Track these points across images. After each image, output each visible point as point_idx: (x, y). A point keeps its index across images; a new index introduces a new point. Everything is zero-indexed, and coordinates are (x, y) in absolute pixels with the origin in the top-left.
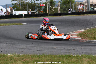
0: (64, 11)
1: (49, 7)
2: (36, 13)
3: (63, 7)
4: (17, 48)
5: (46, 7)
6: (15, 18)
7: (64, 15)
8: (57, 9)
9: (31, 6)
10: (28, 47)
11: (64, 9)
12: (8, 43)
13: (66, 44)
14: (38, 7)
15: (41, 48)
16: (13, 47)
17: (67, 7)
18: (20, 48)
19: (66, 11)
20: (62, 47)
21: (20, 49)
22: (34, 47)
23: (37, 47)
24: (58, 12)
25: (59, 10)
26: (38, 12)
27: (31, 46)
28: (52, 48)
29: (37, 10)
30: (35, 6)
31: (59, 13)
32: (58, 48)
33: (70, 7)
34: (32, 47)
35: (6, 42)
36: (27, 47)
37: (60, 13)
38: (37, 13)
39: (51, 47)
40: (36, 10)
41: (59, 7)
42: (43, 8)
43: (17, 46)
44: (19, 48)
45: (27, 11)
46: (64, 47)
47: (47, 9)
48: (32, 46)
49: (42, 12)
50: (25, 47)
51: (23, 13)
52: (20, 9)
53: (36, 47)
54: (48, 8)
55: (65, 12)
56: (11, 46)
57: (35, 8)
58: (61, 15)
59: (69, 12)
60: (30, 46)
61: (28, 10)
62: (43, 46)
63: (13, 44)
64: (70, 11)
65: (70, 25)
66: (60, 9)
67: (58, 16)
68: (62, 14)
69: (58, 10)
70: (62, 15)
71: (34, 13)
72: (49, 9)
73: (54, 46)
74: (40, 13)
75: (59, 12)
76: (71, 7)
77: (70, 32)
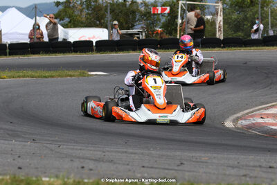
0: (235, 32)
1: (182, 18)
2: (138, 38)
3: (234, 16)
4: (72, 158)
5: (173, 15)
6: (64, 52)
7: (235, 46)
8: (213, 23)
9: (121, 12)
10: (109, 154)
11: (236, 25)
12: (39, 139)
13: (241, 146)
14: (145, 15)
16: (58, 152)
17: (245, 19)
18: (83, 158)
19: (243, 30)
21: (82, 160)
22: (132, 153)
23: (142, 154)
24: (215, 34)
25: (217, 27)
26: (144, 34)
27: (123, 152)
28: (194, 160)
29: (143, 28)
30: (133, 12)
31: (219, 39)
32: (214, 161)
33: (258, 18)
34: (124, 154)
35: (34, 137)
36: (107, 153)
37: (222, 38)
38: (143, 37)
39: (190, 155)
40: (140, 26)
41: (220, 19)
42: (163, 20)
43: (70, 151)
44: (79, 158)
45: (106, 27)
46: (237, 157)
47: (177, 24)
48: (126, 152)
49: (157, 33)
50: (99, 154)
51: (94, 37)
52: (82, 23)
53: (137, 157)
54: (180, 21)
55: (240, 34)
56: (52, 150)
57: (135, 18)
58: (224, 47)
59: (255, 37)
60: (119, 152)
61: (109, 26)
62: (164, 153)
63: (57, 141)
64: (257, 30)
65: (255, 82)
66: (222, 23)
67: (215, 47)
68: (227, 43)
69: (215, 28)
70: (229, 47)
71: (132, 35)
72: (182, 23)
73: (203, 155)
74: (154, 37)
75: (220, 35)
76: (260, 17)
77: (257, 106)
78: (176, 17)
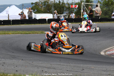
0: (105, 15)
3: (105, 9)
4: (38, 67)
5: (79, 8)
7: (105, 21)
9: (58, 7)
10: (54, 65)
11: (105, 13)
12: (24, 59)
14: (68, 8)
15: (73, 68)
16: (32, 65)
17: (109, 10)
18: (43, 67)
20: (103, 66)
21: (42, 68)
22: (63, 65)
23: (67, 65)
26: (67, 16)
27: (59, 65)
28: (88, 68)
29: (67, 14)
30: (63, 7)
35: (22, 58)
36: (52, 65)
39: (86, 66)
40: (66, 13)
42: (75, 10)
43: (37, 64)
44: (41, 67)
45: (52, 13)
46: (106, 67)
47: (81, 12)
48: (60, 65)
50: (49, 65)
51: (47, 17)
52: (42, 11)
53: (65, 67)
55: (107, 16)
56: (30, 64)
57: (64, 10)
58: (100, 22)
60: (57, 65)
65: (113, 36)
67: (96, 22)
70: (102, 21)
73: (92, 66)
78: (81, 9)
